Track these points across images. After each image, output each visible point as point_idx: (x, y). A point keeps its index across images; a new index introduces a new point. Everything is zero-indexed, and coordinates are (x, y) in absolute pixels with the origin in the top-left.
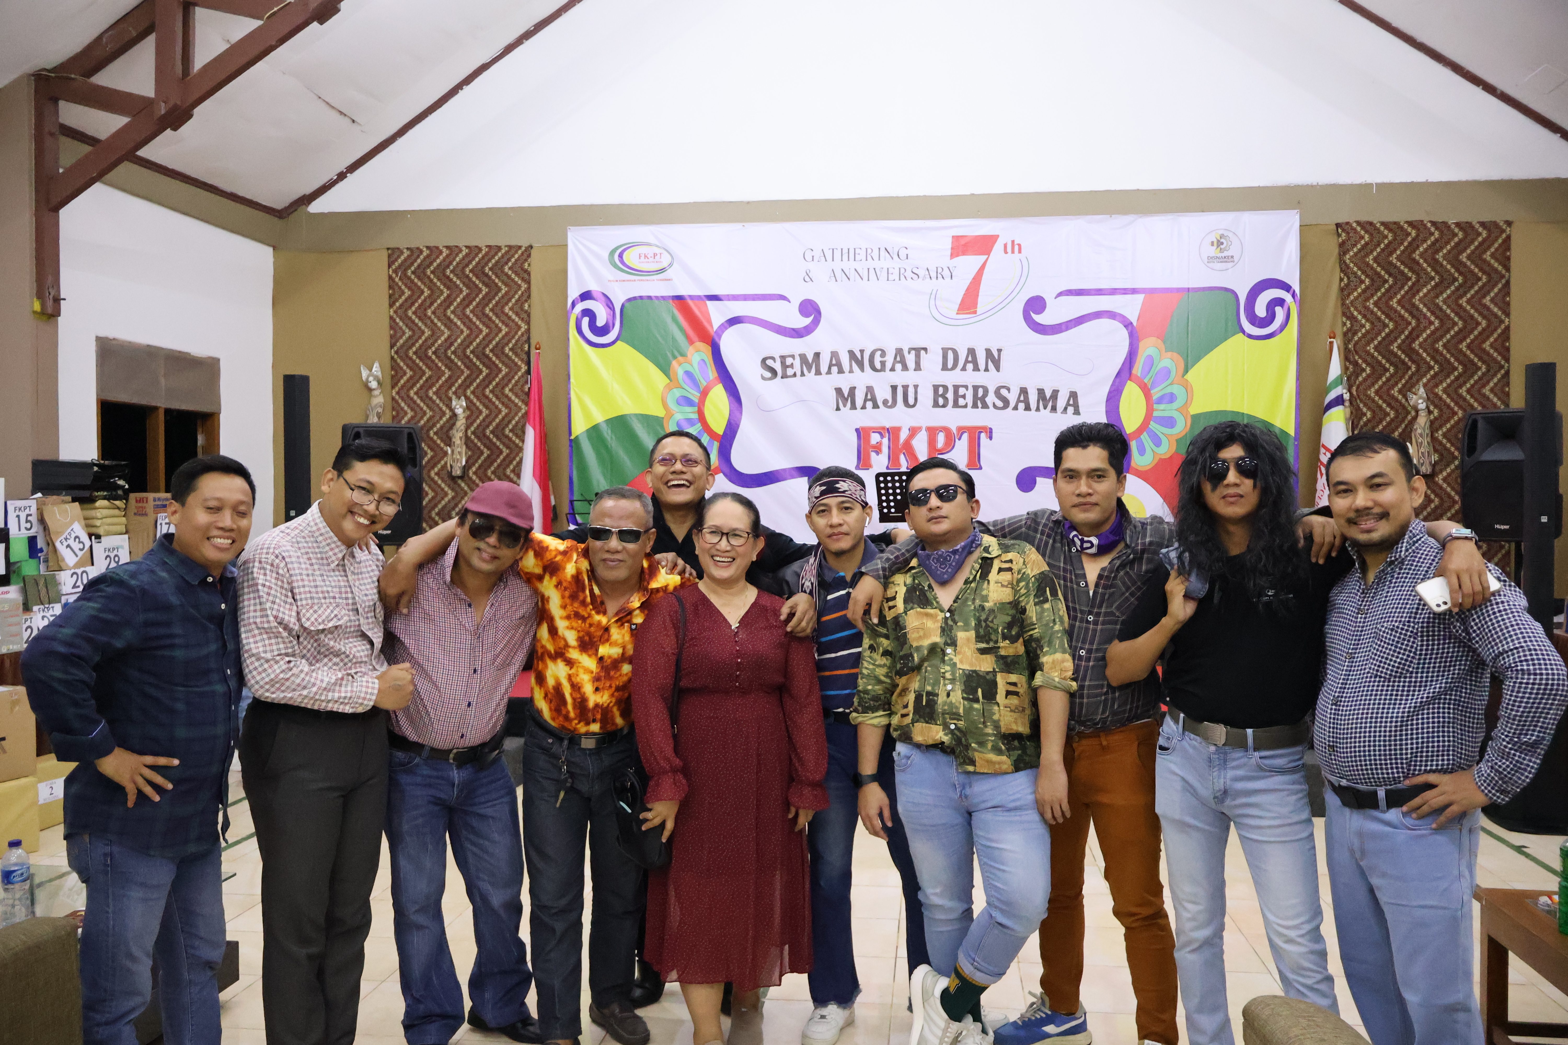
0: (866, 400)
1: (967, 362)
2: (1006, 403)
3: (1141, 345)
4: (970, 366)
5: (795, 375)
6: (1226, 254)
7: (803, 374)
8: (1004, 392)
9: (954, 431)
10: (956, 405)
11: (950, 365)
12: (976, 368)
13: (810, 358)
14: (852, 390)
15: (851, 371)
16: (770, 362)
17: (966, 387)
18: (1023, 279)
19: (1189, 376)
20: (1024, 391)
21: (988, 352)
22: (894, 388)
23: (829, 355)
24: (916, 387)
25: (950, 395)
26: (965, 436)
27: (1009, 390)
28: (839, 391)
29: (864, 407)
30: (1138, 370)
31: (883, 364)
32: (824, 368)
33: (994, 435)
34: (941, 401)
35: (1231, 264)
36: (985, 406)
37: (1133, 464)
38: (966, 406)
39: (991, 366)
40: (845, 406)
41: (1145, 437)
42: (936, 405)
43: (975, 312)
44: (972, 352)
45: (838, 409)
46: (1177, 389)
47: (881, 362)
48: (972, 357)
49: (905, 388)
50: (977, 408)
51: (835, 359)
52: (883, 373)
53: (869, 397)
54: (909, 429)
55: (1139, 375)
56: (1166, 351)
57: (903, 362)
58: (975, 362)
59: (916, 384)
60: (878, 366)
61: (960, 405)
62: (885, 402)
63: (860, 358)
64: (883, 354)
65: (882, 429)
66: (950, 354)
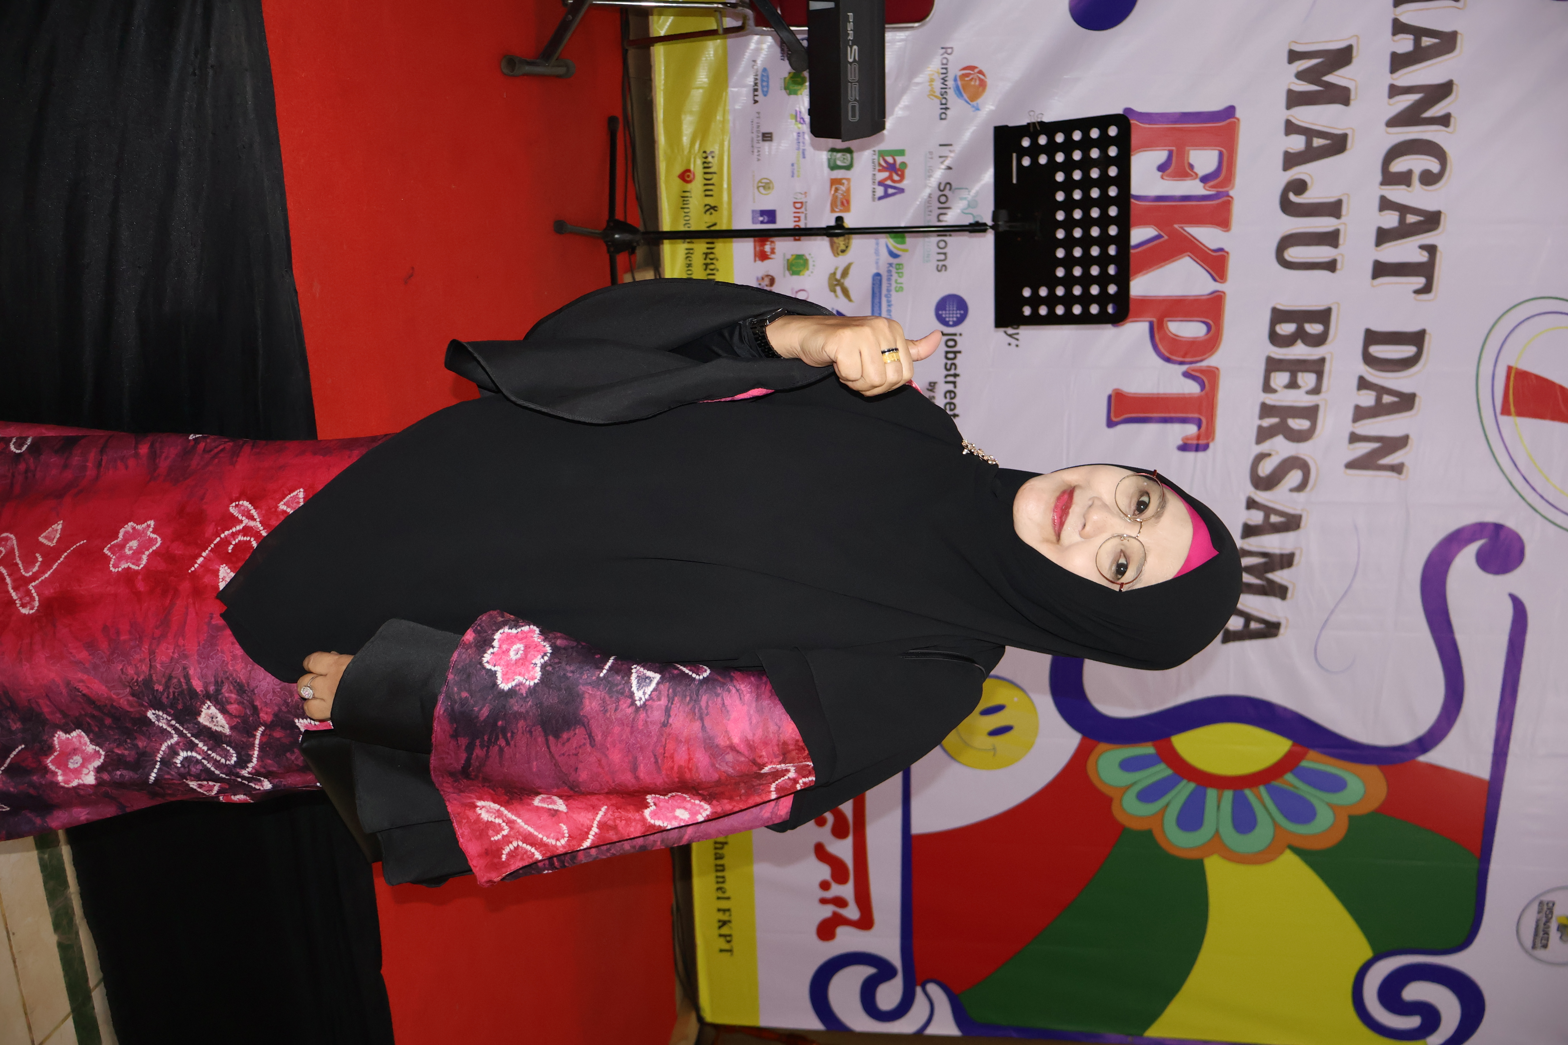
0: (1309, 133)
1: (1381, 390)
2: (1266, 483)
3: (1373, 772)
4: (1368, 399)
6: (1554, 935)
8: (1294, 477)
9: (1211, 361)
10: (1273, 365)
12: (1360, 414)
15: (1395, 91)
17: (1316, 390)
19: (1289, 858)
20: (1292, 523)
21: (1400, 443)
22: (1334, 209)
23: (1448, 28)
24: (1331, 266)
25: (1300, 351)
26: (1192, 388)
27: (1301, 487)
28: (1344, 57)
29: (1291, 128)
30: (1314, 761)
31: (1404, 178)
32: (1413, 13)
33: (1190, 455)
34: (1286, 329)
35: (1528, 943)
36: (1263, 435)
37: (1102, 746)
38: (1267, 388)
39: (1364, 448)
40: (1300, 76)
41: (1162, 771)
42: (1279, 316)
43: (1506, 411)
44: (1406, 402)
45: (1294, 56)
46: (1263, 833)
47: (1410, 173)
48: (1394, 403)
49: (1331, 239)
50: (1262, 416)
51: (1435, 45)
52: (1379, 177)
53: (1317, 142)
54: (1221, 250)
55: (1304, 764)
56: (1352, 819)
57: (1402, 232)
58: (1378, 410)
59: (1339, 266)
60: (1399, 165)
61: (1273, 375)
62: (1299, 186)
63: (1429, 114)
64: (1429, 179)
65: (1229, 179)
66: (1408, 351)
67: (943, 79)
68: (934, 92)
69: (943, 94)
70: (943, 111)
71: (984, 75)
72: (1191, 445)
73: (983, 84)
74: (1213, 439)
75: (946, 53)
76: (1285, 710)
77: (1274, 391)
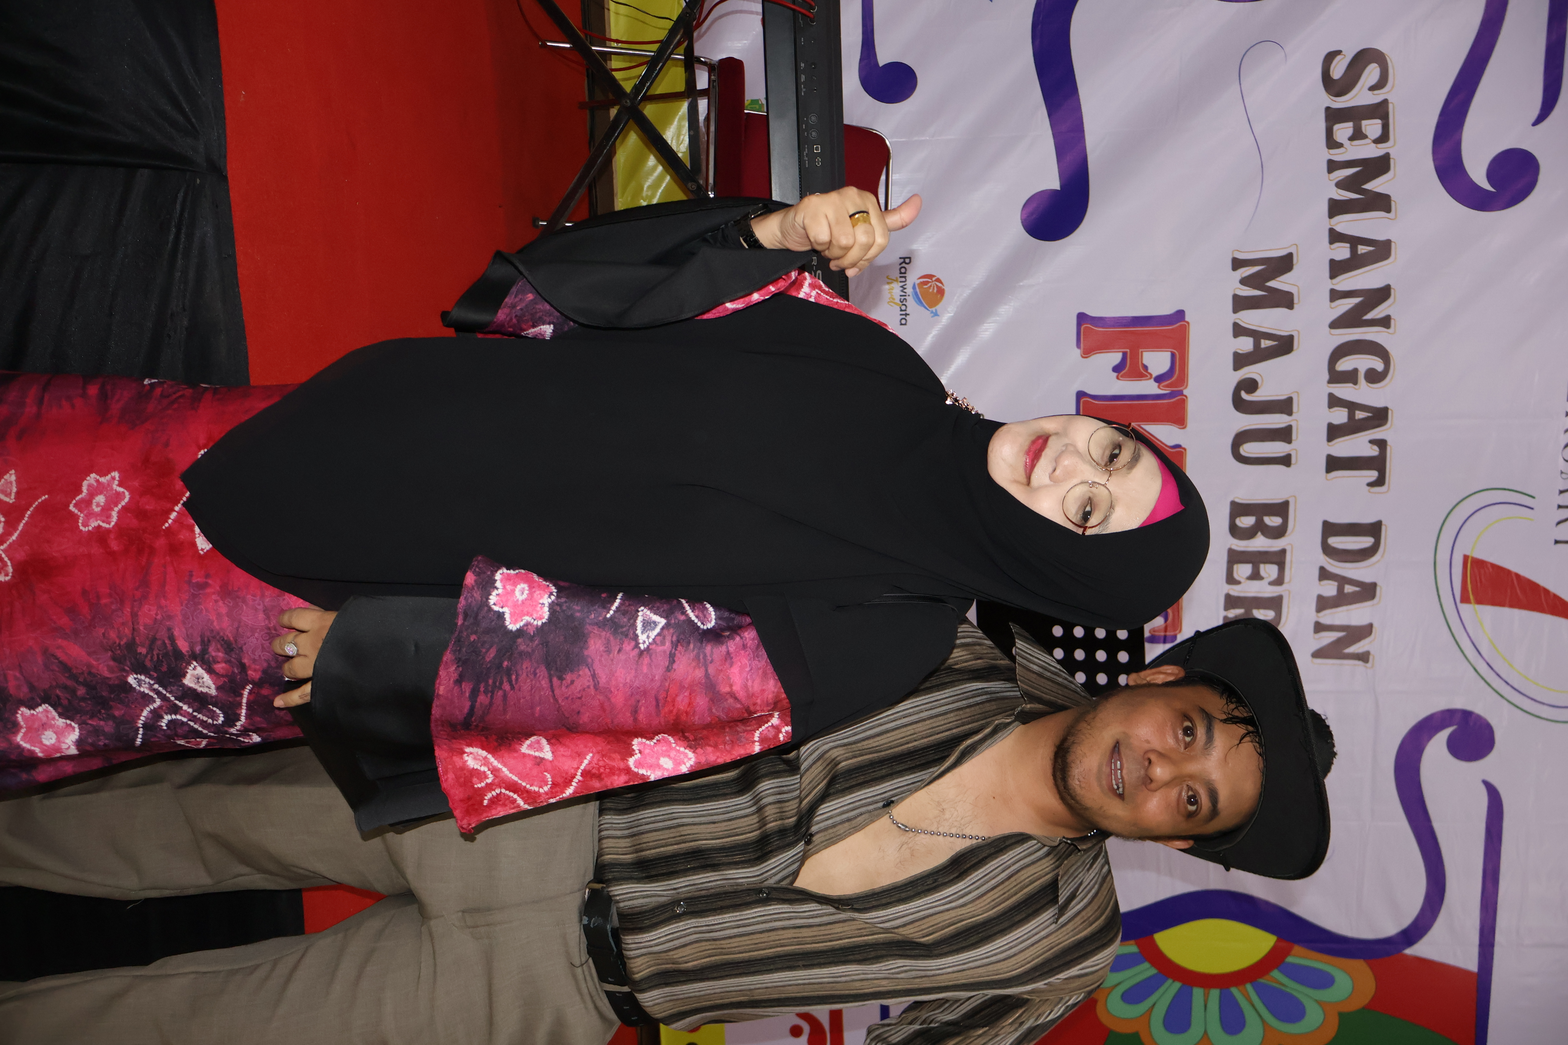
0: (1257, 335)
1: (1341, 580)
3: (1360, 966)
4: (1330, 589)
5: (1332, 143)
7: (1333, 166)
10: (1235, 557)
11: (1335, 542)
12: (1323, 603)
13: (1376, 185)
14: (1286, 300)
15: (1335, 296)
16: (1371, 74)
17: (1279, 581)
18: (1545, 712)
21: (1363, 631)
22: (1285, 406)
23: (1381, 237)
24: (1286, 461)
25: (1260, 543)
28: (1285, 264)
29: (1239, 331)
30: (1300, 957)
31: (1350, 377)
32: (1347, 224)
34: (1246, 522)
38: (1231, 580)
39: (1329, 637)
40: (1244, 282)
41: (1146, 970)
42: (1238, 510)
43: (1465, 599)
44: (1368, 591)
45: (1237, 264)
46: (1252, 1034)
47: (1355, 371)
48: (1354, 593)
49: (1285, 434)
50: (1227, 608)
51: (1370, 252)
52: (1326, 376)
53: (1265, 343)
54: (1179, 446)
55: (1290, 959)
56: (1341, 1015)
57: (1352, 428)
58: (1340, 600)
59: (1293, 460)
60: (1345, 365)
61: (1235, 567)
62: (1251, 385)
63: (1369, 316)
64: (1374, 377)
65: (1183, 380)
66: (1366, 542)
67: (902, 287)
68: (894, 299)
69: (903, 301)
70: (904, 317)
71: (941, 283)
72: (1159, 637)
73: (941, 292)
74: (1180, 631)
75: (904, 262)
76: (1267, 903)
77: (1239, 583)
